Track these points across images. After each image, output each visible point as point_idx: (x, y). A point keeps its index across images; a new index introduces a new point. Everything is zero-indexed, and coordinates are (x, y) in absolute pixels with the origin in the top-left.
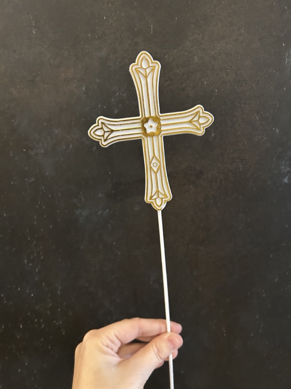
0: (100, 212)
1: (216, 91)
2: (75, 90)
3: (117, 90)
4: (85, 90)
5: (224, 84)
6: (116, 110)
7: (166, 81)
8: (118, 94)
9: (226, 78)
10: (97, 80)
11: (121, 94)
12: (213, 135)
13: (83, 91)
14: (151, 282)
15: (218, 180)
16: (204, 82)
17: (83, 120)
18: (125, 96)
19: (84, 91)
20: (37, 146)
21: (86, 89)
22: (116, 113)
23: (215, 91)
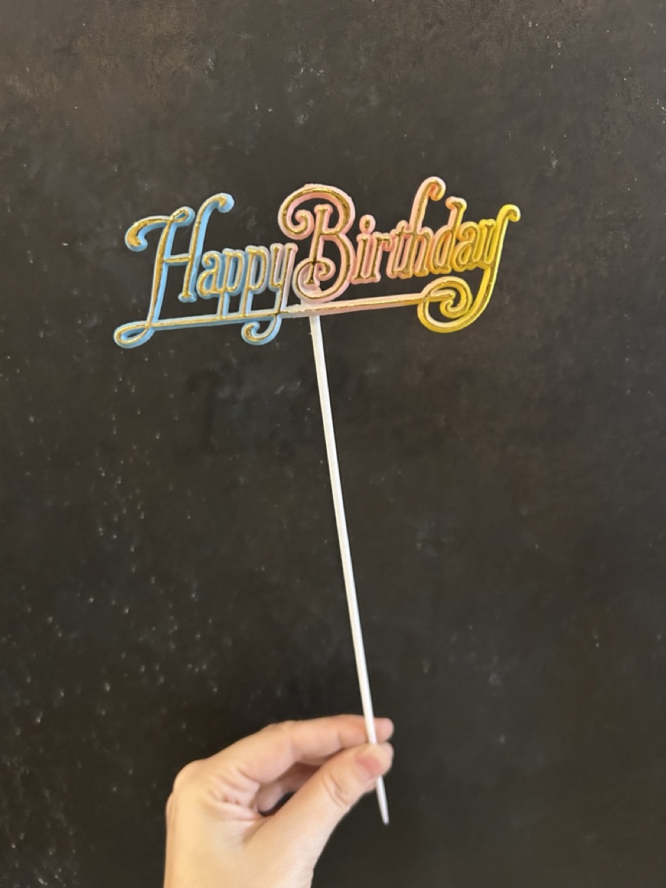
0: (281, 388)
1: (559, 46)
2: (186, 68)
3: (300, 60)
4: (215, 66)
5: (577, 25)
6: (302, 116)
7: (429, 26)
8: (302, 70)
9: (583, 8)
10: (244, 36)
11: (312, 70)
12: (554, 163)
13: (209, 69)
14: (419, 545)
15: (572, 279)
16: (528, 24)
17: (216, 148)
18: (321, 74)
19: (211, 67)
20: (99, 230)
21: (216, 63)
22: (301, 122)
23: (556, 45)
